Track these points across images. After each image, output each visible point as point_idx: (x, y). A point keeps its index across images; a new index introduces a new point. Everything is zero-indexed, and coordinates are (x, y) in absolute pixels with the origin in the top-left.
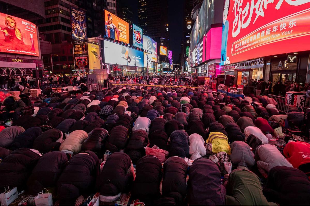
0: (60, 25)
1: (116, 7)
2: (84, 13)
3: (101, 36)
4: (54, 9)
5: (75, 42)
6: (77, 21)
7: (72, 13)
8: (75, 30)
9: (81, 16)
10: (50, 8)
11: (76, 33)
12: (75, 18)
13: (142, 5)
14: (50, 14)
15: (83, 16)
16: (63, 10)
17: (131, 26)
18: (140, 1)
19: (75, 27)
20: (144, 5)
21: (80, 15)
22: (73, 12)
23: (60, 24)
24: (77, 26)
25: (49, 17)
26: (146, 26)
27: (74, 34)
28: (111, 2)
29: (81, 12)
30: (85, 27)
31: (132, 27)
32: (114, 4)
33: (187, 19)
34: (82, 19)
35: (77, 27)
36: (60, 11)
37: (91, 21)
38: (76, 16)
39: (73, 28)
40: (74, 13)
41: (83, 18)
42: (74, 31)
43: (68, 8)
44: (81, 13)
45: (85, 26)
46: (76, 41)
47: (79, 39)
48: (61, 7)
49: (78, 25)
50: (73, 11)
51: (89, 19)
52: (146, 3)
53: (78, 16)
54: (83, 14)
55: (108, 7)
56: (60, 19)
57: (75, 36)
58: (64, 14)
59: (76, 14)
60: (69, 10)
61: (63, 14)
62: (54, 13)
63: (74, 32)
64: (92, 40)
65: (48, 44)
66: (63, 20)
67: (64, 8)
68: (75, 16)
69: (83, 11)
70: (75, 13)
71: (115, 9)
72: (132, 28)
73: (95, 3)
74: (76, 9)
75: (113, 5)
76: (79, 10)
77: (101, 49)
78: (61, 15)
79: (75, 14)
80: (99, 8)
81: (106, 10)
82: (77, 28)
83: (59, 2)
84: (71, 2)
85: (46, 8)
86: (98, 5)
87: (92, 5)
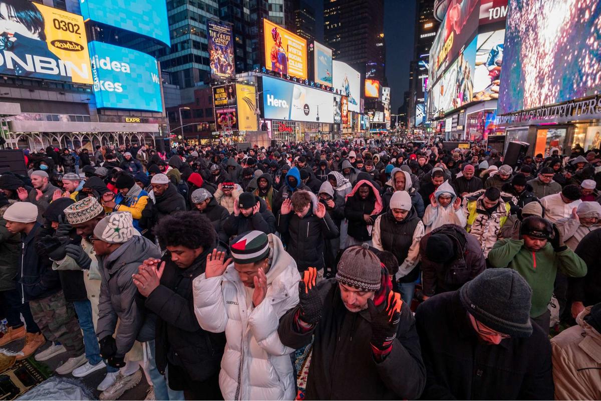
0: (192, 54)
1: (283, 10)
2: (229, 30)
3: (257, 68)
4: (182, 28)
5: (216, 83)
6: (218, 45)
7: (210, 31)
8: (216, 61)
9: (224, 36)
10: (177, 25)
11: (216, 67)
12: (215, 40)
14: (177, 37)
15: (228, 35)
16: (195, 27)
17: (311, 45)
19: (216, 57)
21: (223, 34)
22: (212, 30)
23: (192, 52)
24: (218, 54)
25: (176, 42)
26: (339, 42)
27: (215, 70)
28: (274, 3)
29: (225, 27)
30: (231, 55)
31: (313, 47)
32: (281, 6)
33: (423, 19)
34: (227, 40)
35: (219, 56)
36: (192, 31)
37: (241, 42)
38: (217, 37)
39: (212, 58)
40: (214, 31)
41: (228, 38)
42: (215, 64)
43: (203, 23)
44: (224, 29)
45: (230, 52)
46: (217, 81)
47: (222, 78)
48: (192, 23)
49: (220, 52)
50: (212, 27)
51: (237, 39)
53: (220, 36)
54: (228, 31)
55: (270, 13)
56: (192, 43)
57: (216, 73)
58: (198, 35)
59: (217, 32)
60: (205, 28)
61: (195, 34)
62: (184, 34)
63: (213, 66)
64: (244, 77)
65: (174, 89)
66: (197, 45)
67: (197, 24)
68: (215, 36)
69: (228, 25)
70: (216, 31)
71: (282, 15)
72: (312, 49)
73: (247, 8)
74: (216, 23)
75: (278, 8)
76: (221, 24)
77: (259, 93)
78: (194, 37)
79: (215, 33)
80: (255, 16)
81: (266, 18)
82: (218, 58)
83: (190, 15)
84: (208, 11)
85: (171, 26)
86: (252, 11)
87: (242, 12)
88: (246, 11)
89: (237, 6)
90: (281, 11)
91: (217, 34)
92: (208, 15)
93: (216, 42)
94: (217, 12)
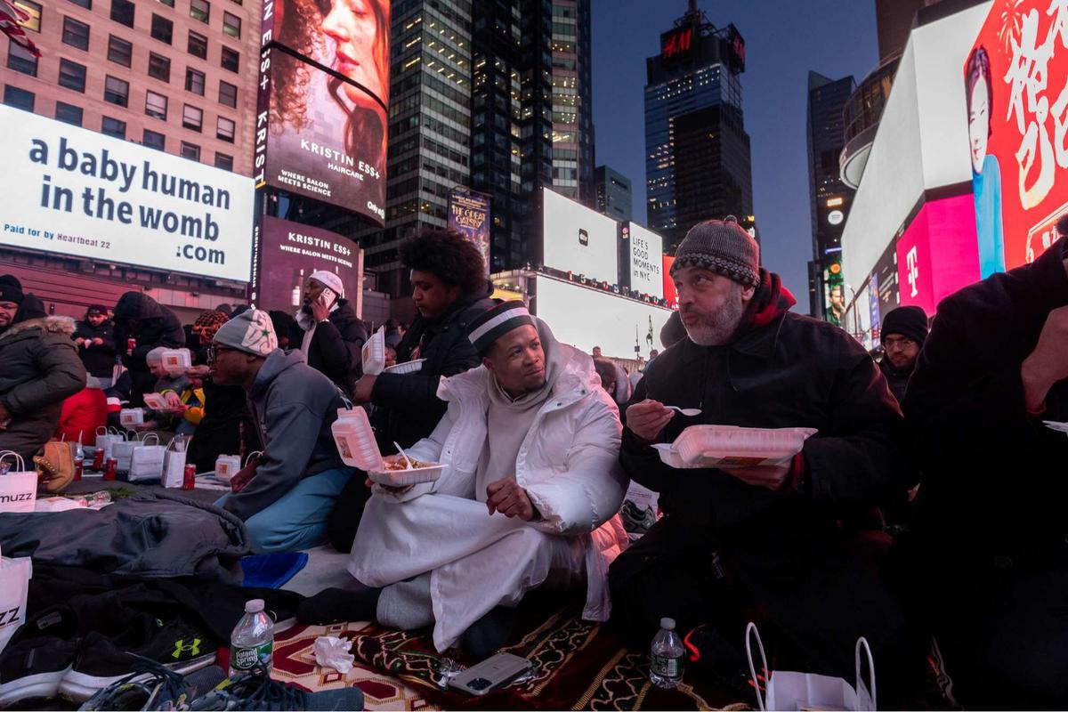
1: (578, 178)
2: (484, 204)
3: (528, 264)
4: (406, 203)
6: (463, 228)
7: (453, 207)
9: (475, 213)
10: (399, 200)
12: (459, 220)
13: (660, 167)
14: (396, 217)
15: (482, 212)
16: (428, 202)
17: (625, 230)
18: (653, 156)
20: (665, 166)
21: (474, 210)
22: (456, 205)
25: (393, 225)
26: (675, 228)
28: (563, 166)
29: (479, 201)
30: (484, 243)
31: (628, 233)
32: (574, 172)
33: (824, 193)
34: (480, 220)
36: (423, 208)
37: (503, 225)
38: (463, 215)
40: (459, 206)
41: (483, 217)
43: (443, 196)
44: (477, 203)
45: (484, 238)
48: (424, 195)
50: (457, 200)
51: (497, 220)
52: (672, 160)
53: (468, 215)
54: (482, 207)
55: (555, 182)
58: (433, 215)
59: (465, 208)
60: (444, 203)
61: (428, 213)
62: (408, 213)
64: (503, 278)
65: (382, 299)
67: (432, 198)
68: (460, 214)
69: (485, 198)
70: (462, 207)
71: (574, 183)
72: (627, 236)
73: (517, 174)
74: (464, 195)
75: (568, 174)
76: (473, 196)
77: (529, 298)
78: (424, 218)
79: (460, 209)
80: (529, 187)
81: (547, 187)
83: (422, 184)
84: (453, 179)
85: (389, 202)
86: (525, 178)
87: (509, 181)
88: (515, 178)
89: (502, 172)
90: (574, 178)
91: (464, 211)
92: (451, 184)
93: (462, 222)
94: (468, 181)
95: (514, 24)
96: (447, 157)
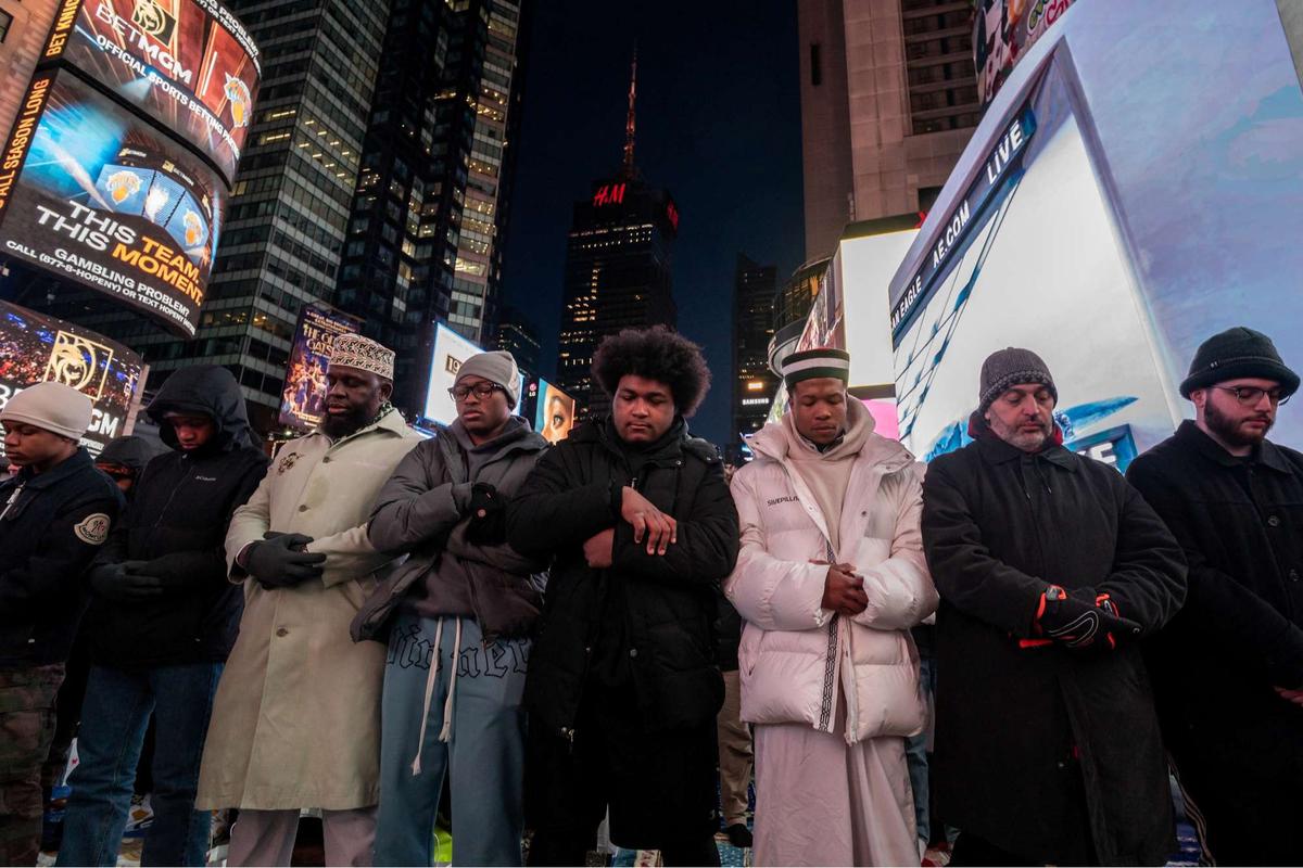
0: (241, 366)
1: (482, 317)
4: (233, 311)
5: (288, 433)
6: (316, 356)
7: (306, 326)
8: (301, 387)
10: (220, 304)
11: (299, 400)
12: (311, 345)
13: (578, 319)
14: (211, 326)
16: (267, 314)
17: (533, 387)
18: (571, 307)
19: (305, 378)
20: (584, 319)
22: (310, 325)
23: (242, 362)
24: (311, 373)
26: (587, 391)
27: (293, 404)
28: (464, 300)
29: (344, 325)
31: (537, 391)
32: (477, 310)
33: (744, 374)
35: (313, 377)
36: (256, 320)
38: (319, 338)
39: (293, 379)
40: (314, 327)
42: (297, 392)
43: (291, 310)
44: (341, 327)
46: (290, 429)
47: (306, 424)
48: (262, 304)
49: (317, 370)
50: (313, 319)
52: (593, 315)
53: (326, 339)
55: (452, 317)
56: (247, 345)
57: (295, 412)
58: (270, 332)
59: (322, 331)
60: (292, 319)
61: (264, 328)
62: (231, 323)
63: (292, 395)
66: (258, 349)
67: (273, 309)
68: (314, 337)
69: (353, 322)
70: (318, 328)
71: (477, 323)
72: (534, 394)
73: (402, 300)
74: (324, 314)
75: (470, 310)
76: (336, 317)
78: (255, 333)
79: (315, 331)
80: (416, 317)
81: (441, 323)
82: (310, 381)
83: (261, 289)
84: (310, 291)
86: (411, 306)
87: (390, 306)
88: (398, 304)
89: (381, 292)
90: (476, 316)
91: (320, 334)
92: (307, 298)
93: (315, 348)
94: (332, 297)
95: (425, 128)
96: (307, 262)
